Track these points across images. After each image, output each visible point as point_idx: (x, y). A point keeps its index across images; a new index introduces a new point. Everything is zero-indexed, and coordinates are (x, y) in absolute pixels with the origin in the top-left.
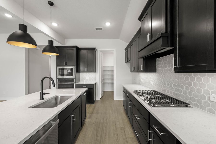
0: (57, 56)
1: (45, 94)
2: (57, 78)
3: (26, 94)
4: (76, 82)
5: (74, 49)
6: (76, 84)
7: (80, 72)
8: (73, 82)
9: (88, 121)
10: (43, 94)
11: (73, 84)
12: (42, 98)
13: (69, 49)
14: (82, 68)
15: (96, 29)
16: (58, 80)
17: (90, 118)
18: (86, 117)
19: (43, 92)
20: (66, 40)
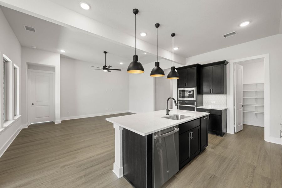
0: (178, 79)
1: (169, 111)
2: (178, 100)
3: (154, 111)
4: (198, 105)
5: (195, 68)
6: (197, 107)
7: (203, 94)
8: (194, 105)
9: (209, 150)
10: (168, 111)
11: (194, 107)
12: (168, 114)
13: (189, 69)
14: (205, 89)
15: (225, 36)
16: (178, 101)
17: (213, 148)
18: (207, 145)
19: (168, 109)
20: (186, 59)
